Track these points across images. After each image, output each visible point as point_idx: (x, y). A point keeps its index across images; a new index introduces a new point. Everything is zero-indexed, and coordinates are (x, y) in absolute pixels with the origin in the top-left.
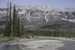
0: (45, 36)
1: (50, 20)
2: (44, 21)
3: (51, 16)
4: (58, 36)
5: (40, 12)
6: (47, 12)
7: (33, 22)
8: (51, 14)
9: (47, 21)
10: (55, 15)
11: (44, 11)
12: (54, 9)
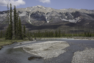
0: (47, 37)
1: (51, 22)
2: (45, 23)
3: (51, 17)
4: (60, 37)
5: (41, 13)
6: (47, 14)
7: (34, 24)
8: (52, 15)
9: (48, 22)
10: (55, 16)
11: (44, 12)
12: (54, 10)
